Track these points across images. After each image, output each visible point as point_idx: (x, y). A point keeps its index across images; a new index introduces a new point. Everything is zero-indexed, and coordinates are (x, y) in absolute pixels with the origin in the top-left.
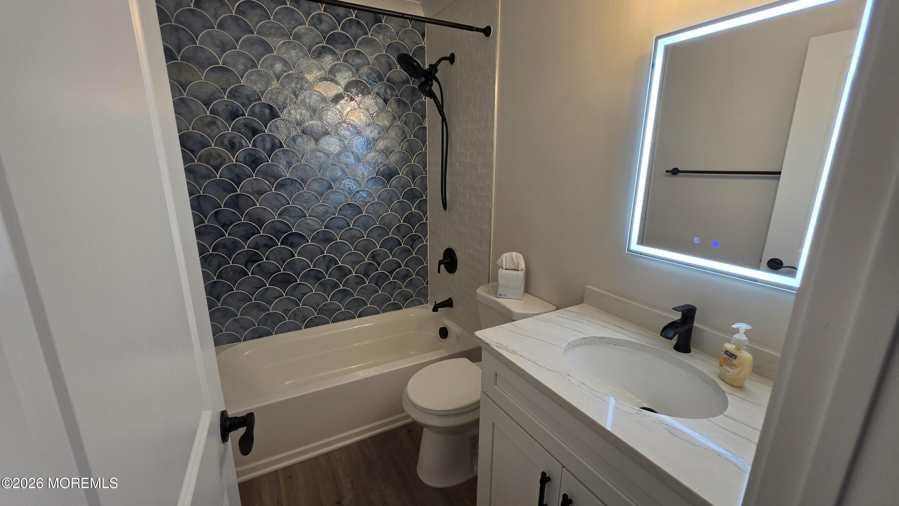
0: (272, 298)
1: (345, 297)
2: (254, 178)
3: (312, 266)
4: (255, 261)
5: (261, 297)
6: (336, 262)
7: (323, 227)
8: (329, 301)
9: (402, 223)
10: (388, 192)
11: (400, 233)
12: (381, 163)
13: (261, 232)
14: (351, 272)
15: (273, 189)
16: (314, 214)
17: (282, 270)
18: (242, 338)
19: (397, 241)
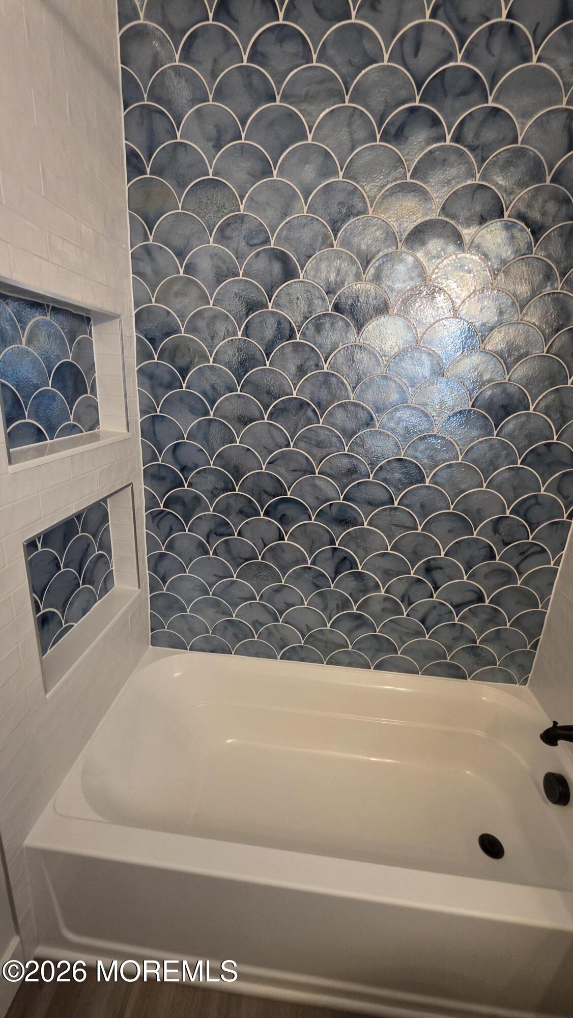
0: (239, 598)
1: (357, 627)
2: (239, 393)
3: (309, 562)
4: (222, 535)
5: (223, 592)
6: (354, 565)
7: (342, 497)
8: (328, 628)
9: (508, 515)
10: (491, 445)
11: (497, 535)
12: (489, 381)
13: (237, 489)
14: (377, 588)
15: (266, 417)
16: (329, 471)
17: (260, 557)
18: (188, 644)
19: (488, 549)
